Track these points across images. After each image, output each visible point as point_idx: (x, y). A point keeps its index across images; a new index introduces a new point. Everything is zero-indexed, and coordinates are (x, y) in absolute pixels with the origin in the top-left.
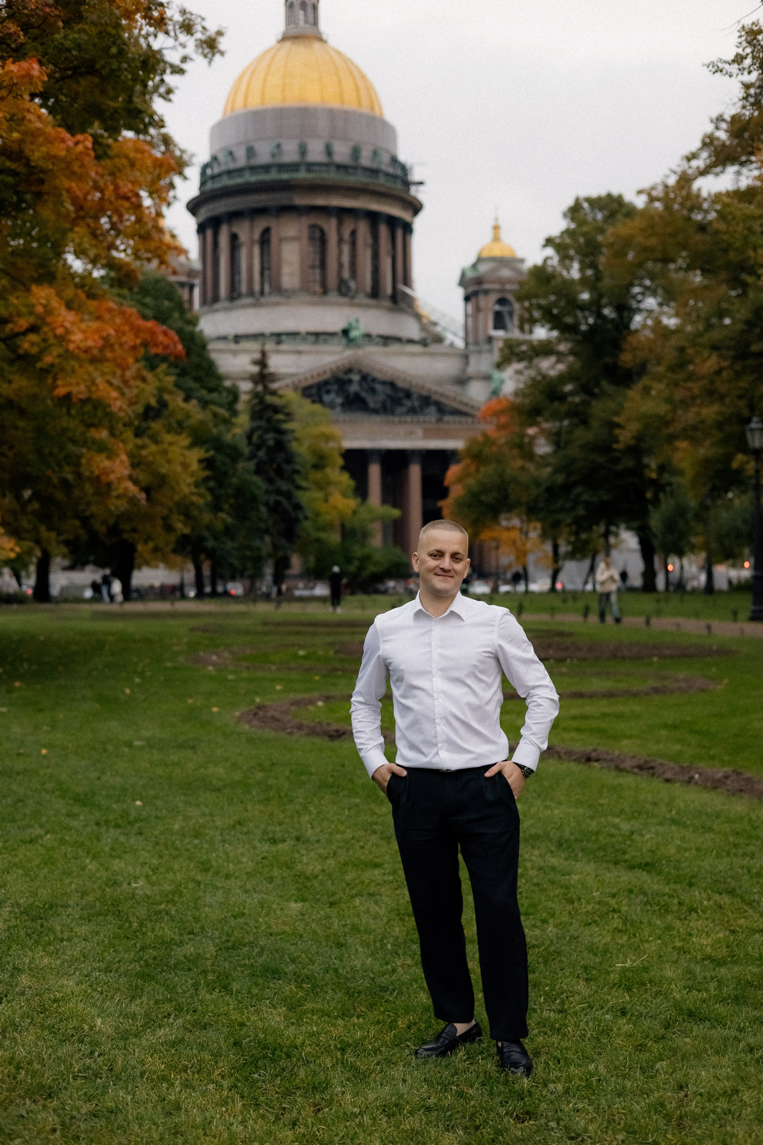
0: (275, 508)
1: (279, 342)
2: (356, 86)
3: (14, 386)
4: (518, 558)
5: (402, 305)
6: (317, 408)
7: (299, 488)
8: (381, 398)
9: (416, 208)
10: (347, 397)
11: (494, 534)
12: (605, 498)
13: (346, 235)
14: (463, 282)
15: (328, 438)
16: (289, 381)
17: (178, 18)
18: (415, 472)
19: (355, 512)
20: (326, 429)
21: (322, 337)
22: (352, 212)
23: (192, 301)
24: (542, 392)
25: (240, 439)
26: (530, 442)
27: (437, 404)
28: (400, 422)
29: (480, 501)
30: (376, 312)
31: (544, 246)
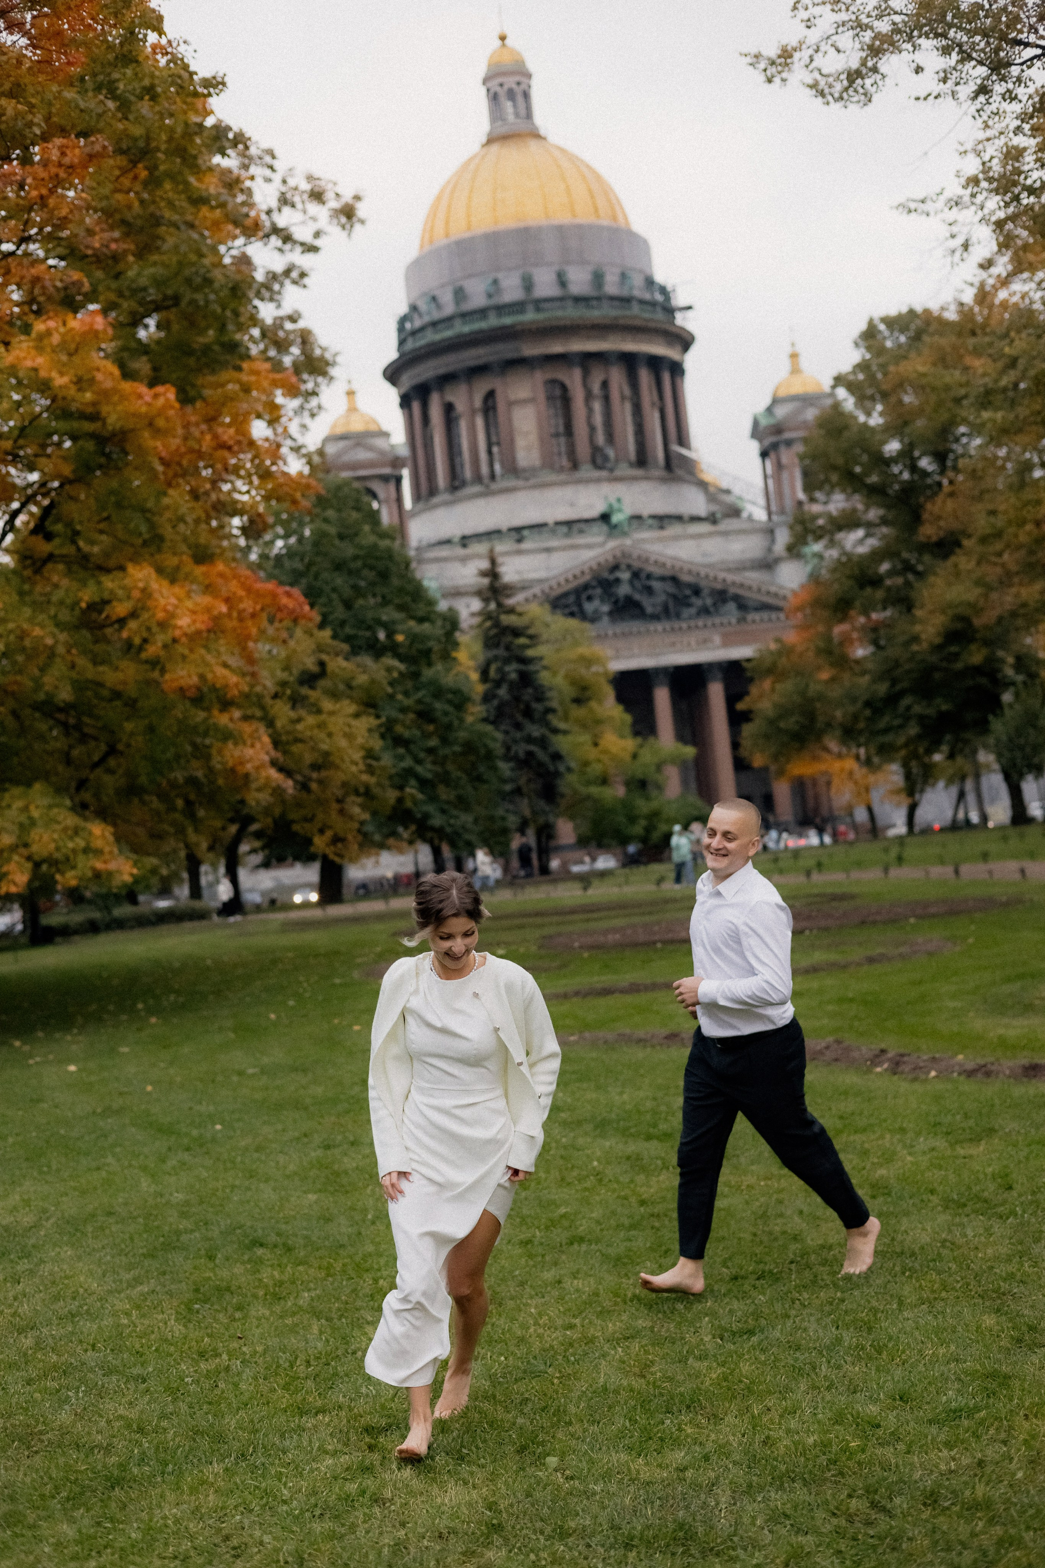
0: (526, 762)
1: (520, 541)
2: (590, 191)
4: (859, 794)
5: (680, 472)
6: (573, 623)
7: (556, 731)
8: (661, 598)
9: (685, 341)
10: (616, 602)
11: (822, 767)
12: (944, 707)
13: (596, 388)
14: (756, 432)
15: (588, 661)
16: (537, 590)
17: (305, 186)
18: (716, 692)
19: (635, 756)
20: (583, 650)
21: (576, 527)
22: (599, 357)
23: (399, 500)
24: (849, 577)
25: (467, 678)
26: (841, 644)
27: (737, 598)
28: (689, 627)
29: (780, 730)
30: (645, 486)
31: (835, 386)
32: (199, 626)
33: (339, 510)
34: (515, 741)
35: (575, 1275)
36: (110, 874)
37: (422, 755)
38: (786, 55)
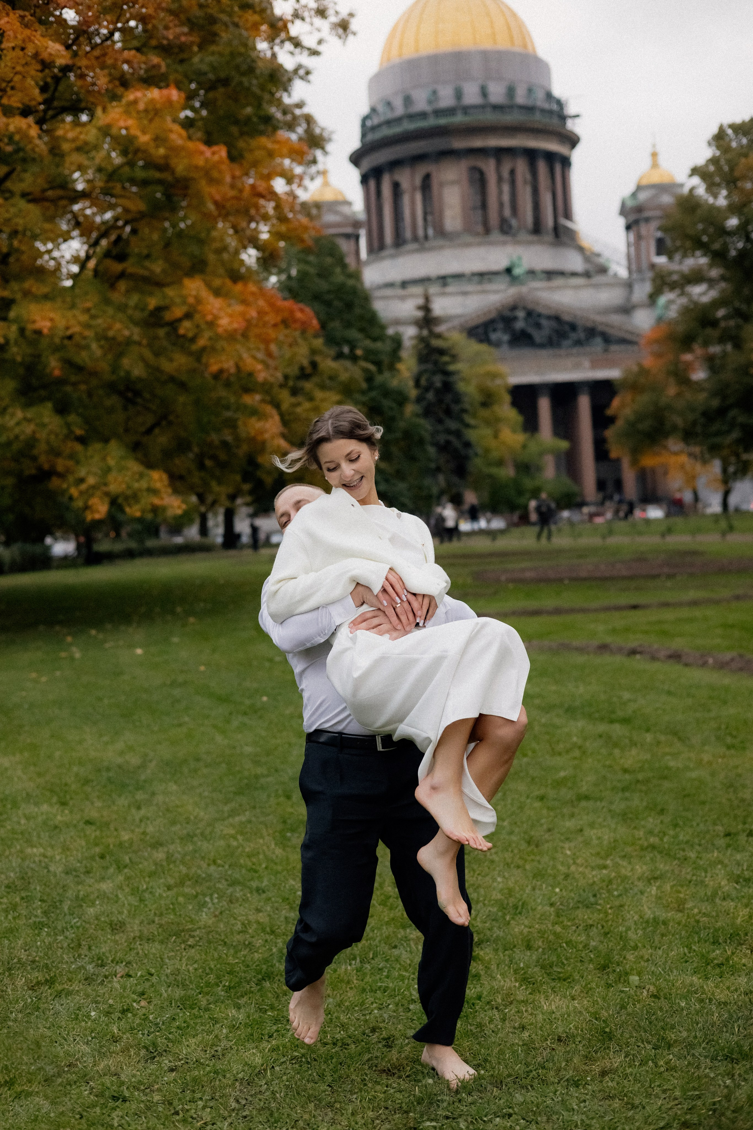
0: (444, 448)
1: (445, 285)
2: (508, 25)
3: (175, 364)
4: (688, 481)
5: (563, 239)
6: (483, 348)
7: (468, 426)
8: (547, 332)
9: (573, 141)
10: (514, 334)
13: (506, 174)
14: (623, 211)
15: (494, 376)
16: (456, 322)
17: (313, 5)
18: (584, 402)
19: (524, 447)
20: (491, 368)
21: (486, 277)
22: (510, 151)
23: (357, 251)
24: (695, 319)
25: (407, 383)
26: (686, 369)
27: (603, 334)
28: (567, 354)
29: (637, 430)
30: (538, 248)
31: (691, 176)
32: (235, 325)
33: (319, 256)
34: (437, 432)
35: (592, 825)
36: (164, 509)
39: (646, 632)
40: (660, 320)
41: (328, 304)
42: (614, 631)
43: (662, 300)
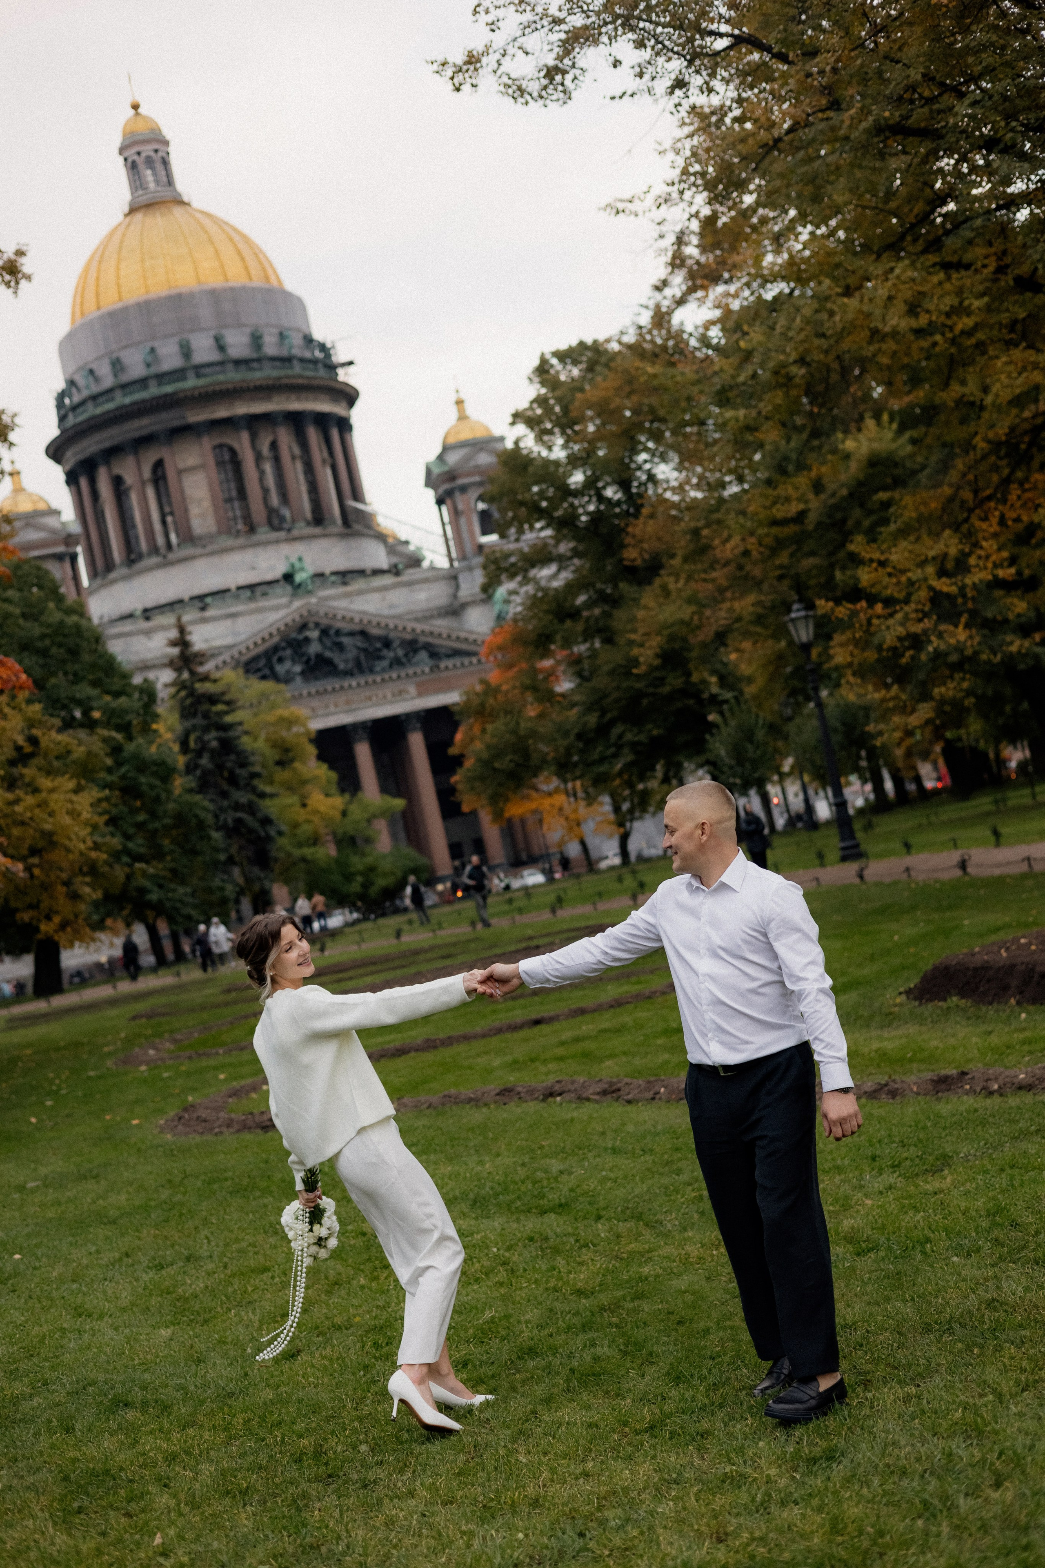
0: (235, 830)
1: (203, 609)
2: (239, 253)
4: (570, 829)
5: (356, 527)
6: (269, 686)
7: (262, 795)
8: (352, 654)
9: (350, 396)
10: (307, 662)
11: (533, 805)
12: (655, 732)
13: (265, 450)
14: (430, 482)
15: (289, 722)
16: (226, 657)
18: (416, 742)
19: (344, 814)
20: (281, 712)
21: (259, 590)
22: (266, 418)
23: (76, 578)
24: (547, 612)
25: (170, 749)
26: (546, 679)
27: (427, 647)
28: (383, 680)
29: (495, 770)
30: (324, 543)
31: (513, 424)
33: (20, 590)
34: (222, 809)
37: (131, 831)
38: (473, 60)
39: (560, 1059)
40: (500, 617)
41: (44, 653)
42: (515, 1065)
43: (501, 592)
